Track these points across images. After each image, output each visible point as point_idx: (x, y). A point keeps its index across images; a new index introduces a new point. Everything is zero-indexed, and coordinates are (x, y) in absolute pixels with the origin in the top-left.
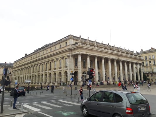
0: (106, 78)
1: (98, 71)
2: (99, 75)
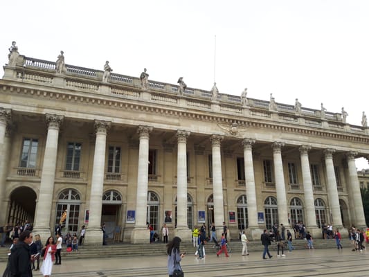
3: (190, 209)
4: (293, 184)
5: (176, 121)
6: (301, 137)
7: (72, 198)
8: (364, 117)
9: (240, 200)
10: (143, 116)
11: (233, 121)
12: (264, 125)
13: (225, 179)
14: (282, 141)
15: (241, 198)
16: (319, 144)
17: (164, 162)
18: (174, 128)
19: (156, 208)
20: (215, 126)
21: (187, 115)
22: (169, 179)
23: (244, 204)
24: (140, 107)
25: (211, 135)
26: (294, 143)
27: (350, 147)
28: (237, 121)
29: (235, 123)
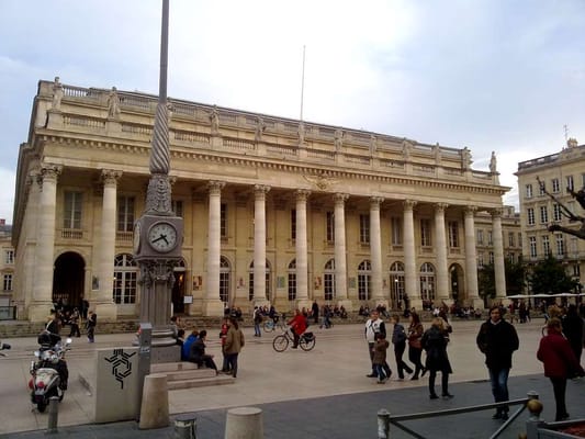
0: (267, 283)
1: (222, 250)
2: (226, 270)
3: (267, 276)
4: (396, 244)
5: (254, 173)
6: (405, 189)
7: (128, 265)
8: (493, 158)
9: (329, 265)
10: (213, 167)
11: (323, 171)
12: (360, 175)
13: (310, 240)
14: (381, 195)
15: (329, 263)
16: (428, 196)
17: (236, 219)
18: (251, 182)
19: (227, 275)
20: (300, 177)
21: (266, 166)
22: (242, 239)
23: (332, 270)
24: (210, 157)
25: (296, 190)
26: (396, 197)
27: (468, 200)
28: (328, 172)
29: (325, 174)
